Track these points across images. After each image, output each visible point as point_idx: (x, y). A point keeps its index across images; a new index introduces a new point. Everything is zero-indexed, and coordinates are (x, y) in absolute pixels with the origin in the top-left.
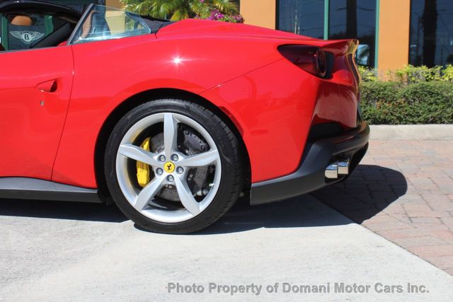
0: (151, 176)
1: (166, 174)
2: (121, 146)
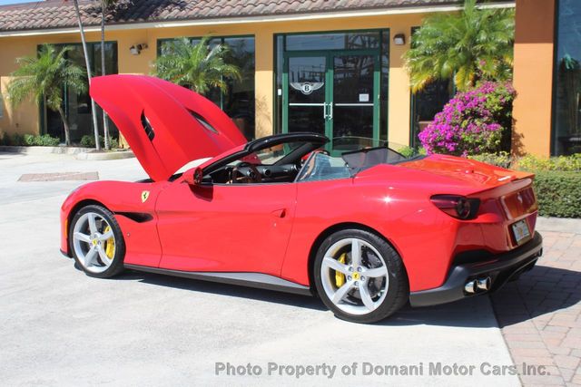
0: (345, 281)
1: (354, 280)
2: (325, 258)
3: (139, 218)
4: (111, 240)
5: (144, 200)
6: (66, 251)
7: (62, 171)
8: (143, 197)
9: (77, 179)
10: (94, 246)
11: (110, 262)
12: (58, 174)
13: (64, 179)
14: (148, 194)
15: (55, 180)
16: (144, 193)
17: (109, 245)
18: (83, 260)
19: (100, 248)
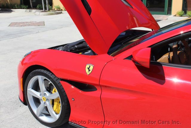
3: (83, 86)
4: (57, 99)
5: (88, 73)
6: (22, 100)
7: (29, 21)
8: (87, 70)
9: (35, 25)
10: (44, 101)
11: (58, 116)
12: (27, 23)
13: (29, 25)
14: (91, 68)
15: (25, 26)
16: (87, 66)
17: (56, 103)
18: (35, 110)
19: (48, 104)
